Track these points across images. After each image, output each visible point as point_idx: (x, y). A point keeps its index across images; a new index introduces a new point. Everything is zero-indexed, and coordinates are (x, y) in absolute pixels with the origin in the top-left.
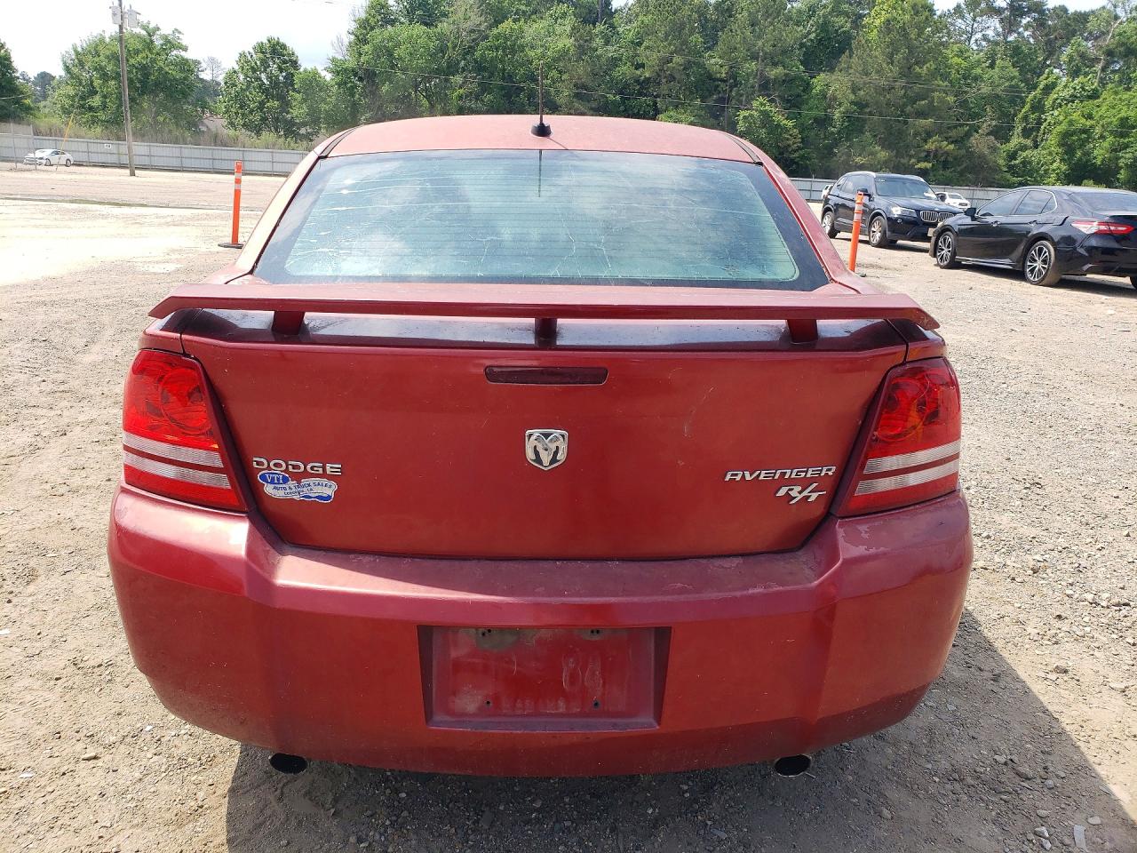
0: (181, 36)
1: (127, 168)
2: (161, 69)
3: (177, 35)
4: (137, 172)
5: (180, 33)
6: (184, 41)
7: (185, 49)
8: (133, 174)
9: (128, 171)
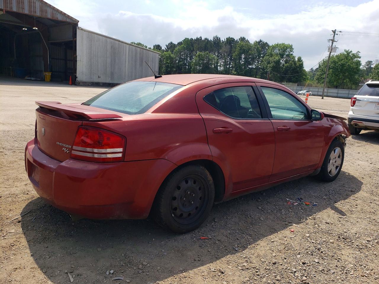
0: (359, 53)
1: (321, 96)
2: (349, 65)
3: (358, 53)
4: (324, 97)
5: (359, 52)
6: (360, 55)
7: (360, 58)
8: (323, 98)
9: (321, 97)
